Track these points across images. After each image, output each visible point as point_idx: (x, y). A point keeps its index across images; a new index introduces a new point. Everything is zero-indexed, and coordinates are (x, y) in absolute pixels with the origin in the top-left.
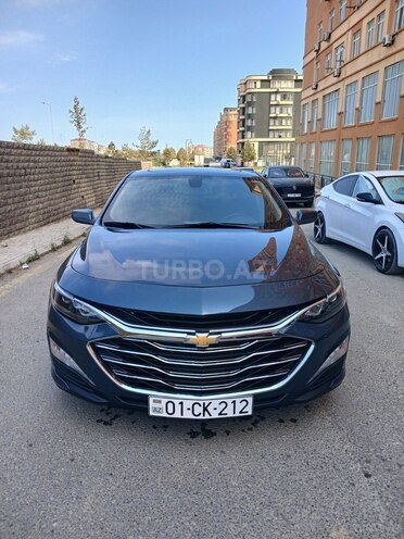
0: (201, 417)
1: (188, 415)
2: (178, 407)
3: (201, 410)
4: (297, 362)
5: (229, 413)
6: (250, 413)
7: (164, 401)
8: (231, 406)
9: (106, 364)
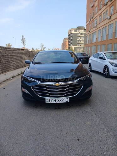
0: (57, 102)
1: (54, 102)
2: (52, 100)
3: (57, 101)
4: (79, 90)
5: (64, 102)
6: (69, 102)
7: (49, 99)
8: (64, 100)
9: (35, 91)
